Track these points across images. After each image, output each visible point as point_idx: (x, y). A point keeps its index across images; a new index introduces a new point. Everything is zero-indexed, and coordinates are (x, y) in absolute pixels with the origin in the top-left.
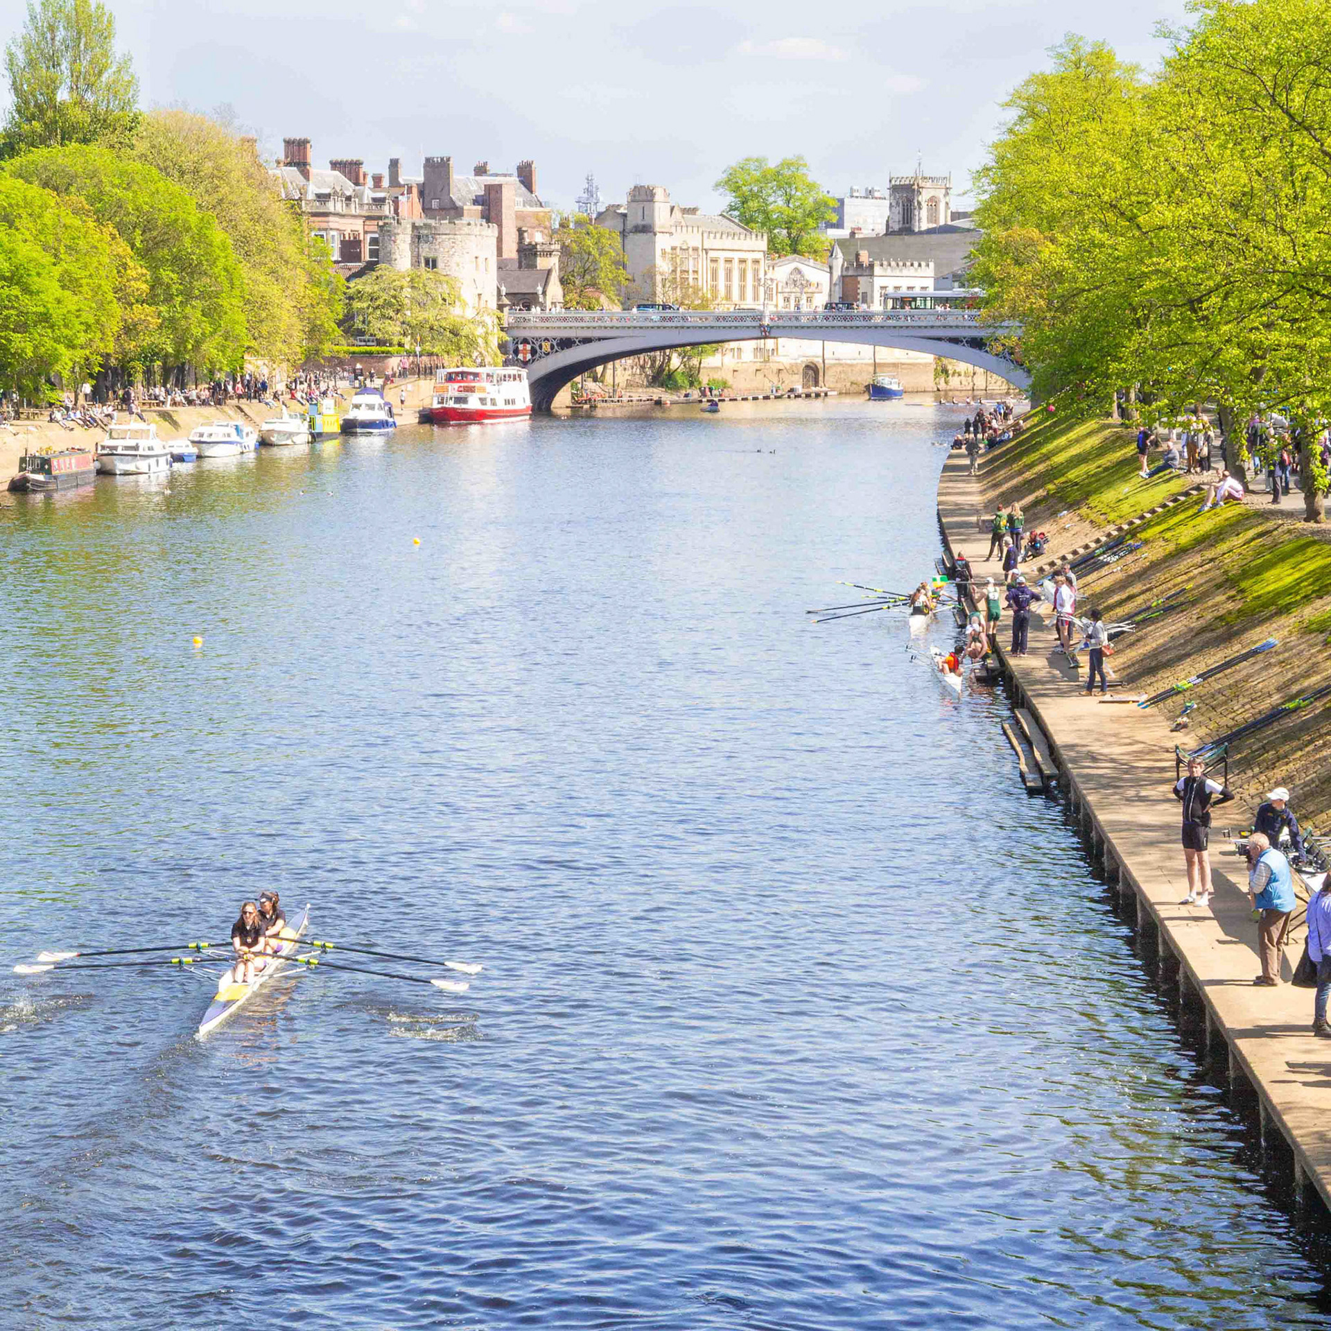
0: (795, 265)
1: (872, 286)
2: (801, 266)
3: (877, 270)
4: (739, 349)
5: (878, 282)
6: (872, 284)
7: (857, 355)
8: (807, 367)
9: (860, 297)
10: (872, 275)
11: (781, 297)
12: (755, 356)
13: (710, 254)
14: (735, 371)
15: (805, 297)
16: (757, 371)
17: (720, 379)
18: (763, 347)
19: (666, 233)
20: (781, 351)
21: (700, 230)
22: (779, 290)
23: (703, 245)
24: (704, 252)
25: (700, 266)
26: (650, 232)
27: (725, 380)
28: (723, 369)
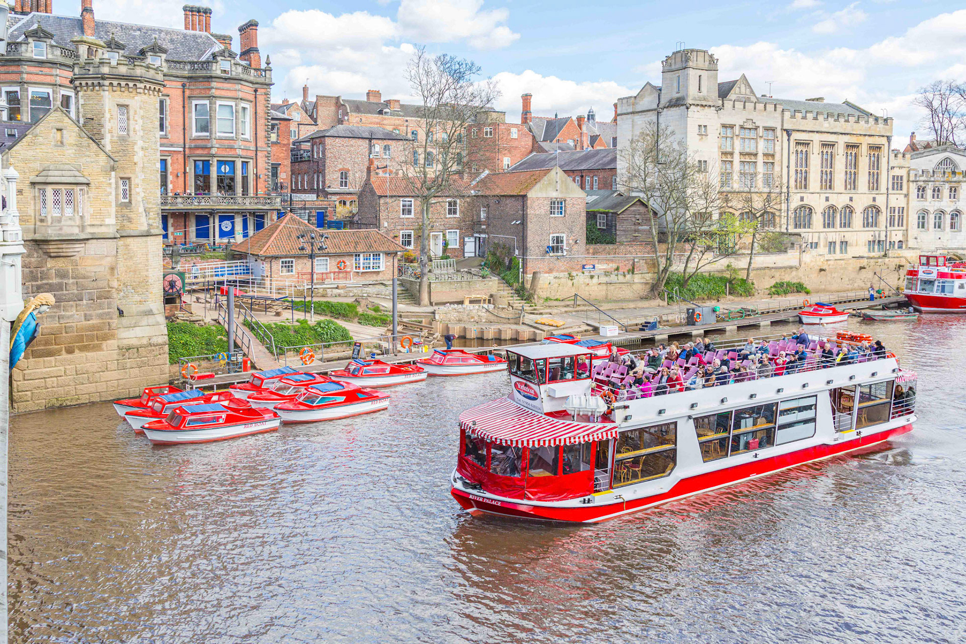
0: (945, 155)
2: (955, 157)
4: (844, 243)
11: (913, 186)
12: (871, 250)
13: (796, 136)
14: (821, 270)
15: (947, 186)
16: (861, 268)
17: (795, 281)
18: (883, 238)
19: (710, 106)
20: (911, 243)
21: (779, 108)
22: (912, 178)
23: (782, 125)
24: (785, 133)
25: (778, 148)
26: (682, 105)
27: (803, 281)
28: (802, 269)
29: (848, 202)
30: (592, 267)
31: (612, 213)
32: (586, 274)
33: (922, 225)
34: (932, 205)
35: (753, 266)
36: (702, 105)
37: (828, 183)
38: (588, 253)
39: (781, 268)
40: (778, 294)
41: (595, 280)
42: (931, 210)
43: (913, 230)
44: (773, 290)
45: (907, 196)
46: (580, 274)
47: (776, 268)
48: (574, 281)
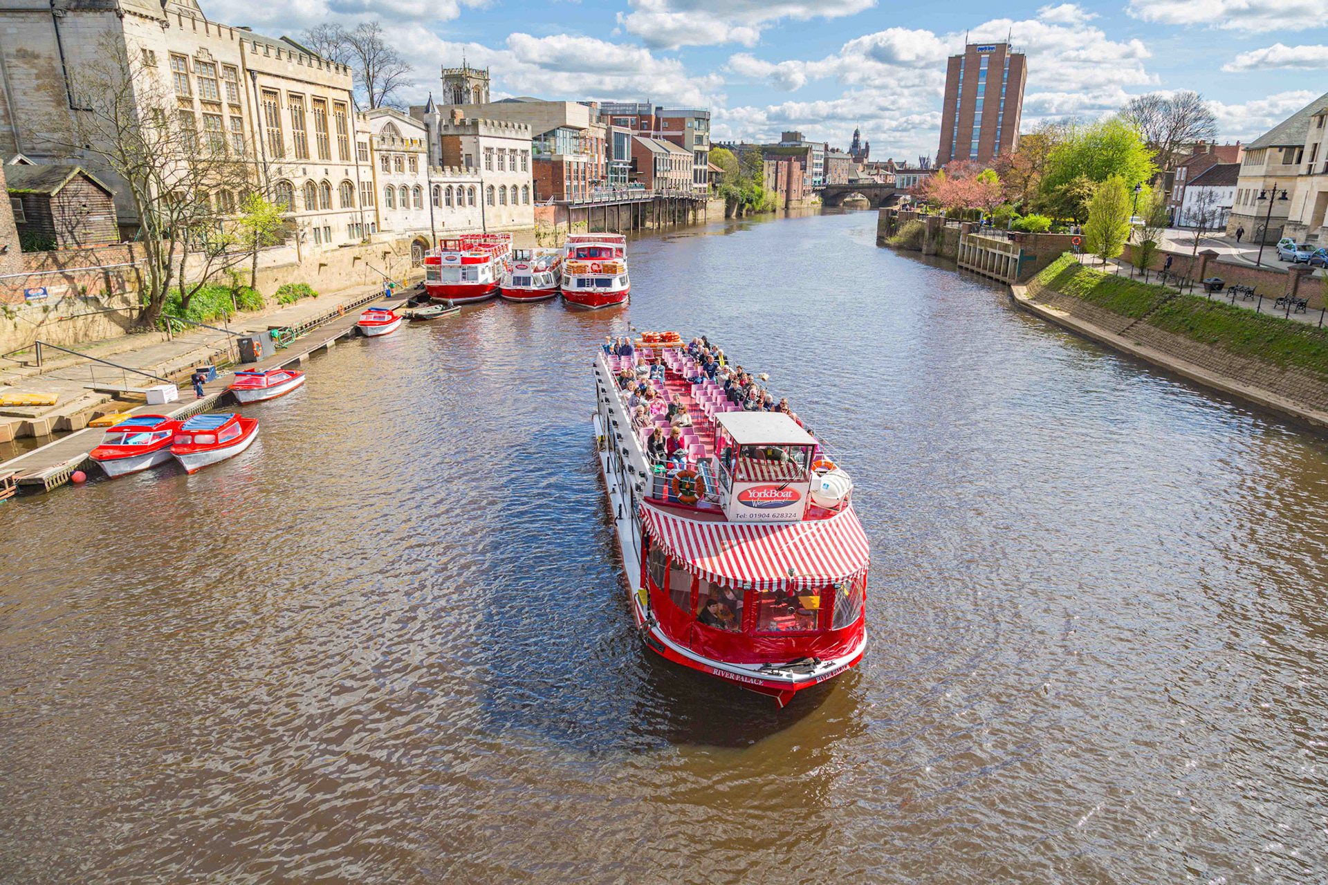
0: (388, 119)
1: (478, 147)
2: (396, 122)
3: (482, 129)
4: (327, 228)
5: (484, 142)
6: (477, 143)
7: (466, 225)
8: (416, 242)
9: (463, 159)
10: (476, 135)
11: (377, 155)
12: (351, 236)
13: (262, 80)
14: (321, 265)
15: (407, 156)
16: (355, 258)
17: (297, 283)
18: (359, 221)
19: (152, 19)
20: (383, 226)
21: (237, 35)
22: (375, 147)
23: (244, 63)
24: (248, 74)
25: (243, 97)
26: (109, 10)
27: (308, 282)
28: (303, 266)
29: (324, 176)
30: (41, 291)
31: (36, 195)
32: (35, 304)
33: (391, 203)
34: (397, 179)
35: (259, 266)
36: (141, 16)
37: (303, 152)
38: (30, 268)
39: (282, 266)
40: (289, 302)
41: (52, 315)
42: (396, 185)
43: (384, 210)
44: (282, 297)
45: (373, 167)
46: (23, 306)
47: (277, 267)
48: (16, 319)
